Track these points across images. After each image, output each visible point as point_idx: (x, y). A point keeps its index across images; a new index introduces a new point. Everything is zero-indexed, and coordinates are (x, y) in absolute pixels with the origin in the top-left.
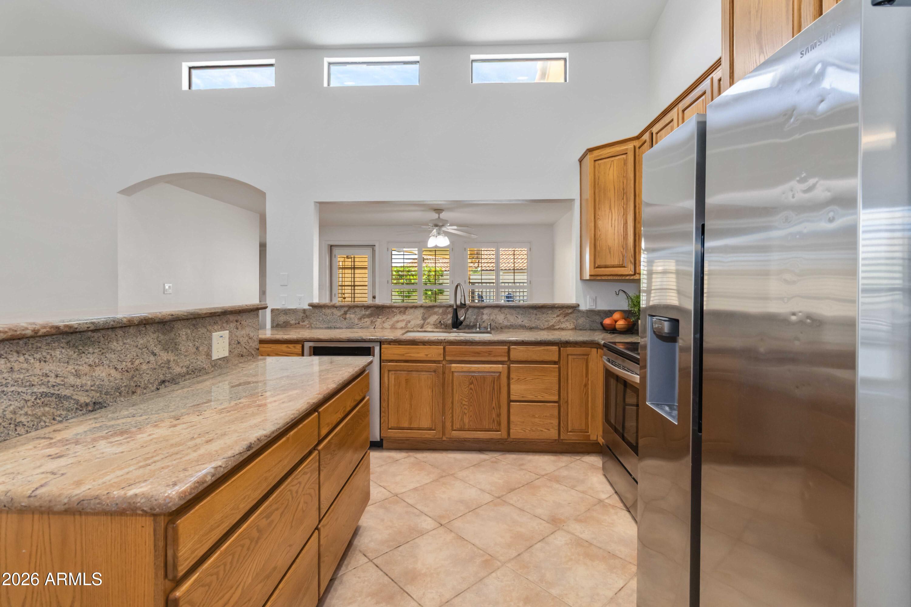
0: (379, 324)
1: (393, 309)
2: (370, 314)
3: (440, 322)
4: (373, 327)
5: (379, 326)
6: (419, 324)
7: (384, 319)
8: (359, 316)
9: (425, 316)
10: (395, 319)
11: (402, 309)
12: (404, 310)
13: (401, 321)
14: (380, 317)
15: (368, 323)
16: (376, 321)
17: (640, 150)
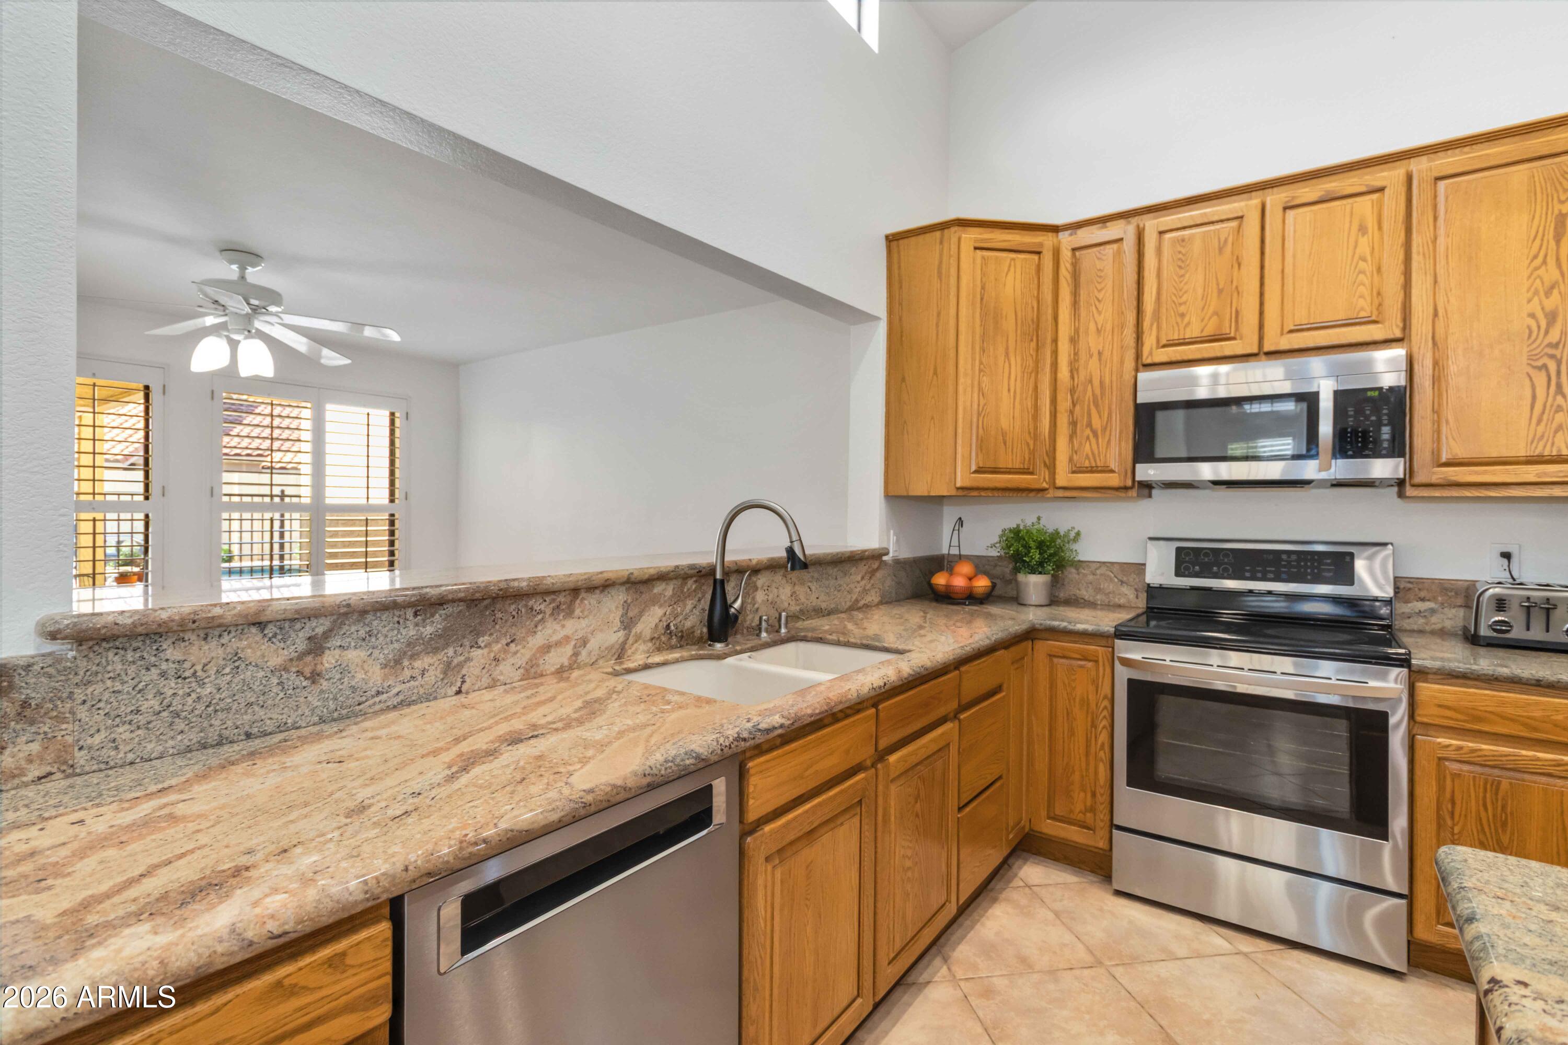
0: (477, 671)
1: (531, 603)
2: (440, 636)
3: (668, 626)
4: (455, 689)
5: (479, 678)
6: (612, 647)
7: (496, 647)
8: (390, 651)
9: (631, 614)
10: (537, 640)
11: (561, 598)
12: (569, 599)
13: (558, 644)
14: (482, 641)
15: (433, 675)
16: (468, 659)
17: (1077, 253)
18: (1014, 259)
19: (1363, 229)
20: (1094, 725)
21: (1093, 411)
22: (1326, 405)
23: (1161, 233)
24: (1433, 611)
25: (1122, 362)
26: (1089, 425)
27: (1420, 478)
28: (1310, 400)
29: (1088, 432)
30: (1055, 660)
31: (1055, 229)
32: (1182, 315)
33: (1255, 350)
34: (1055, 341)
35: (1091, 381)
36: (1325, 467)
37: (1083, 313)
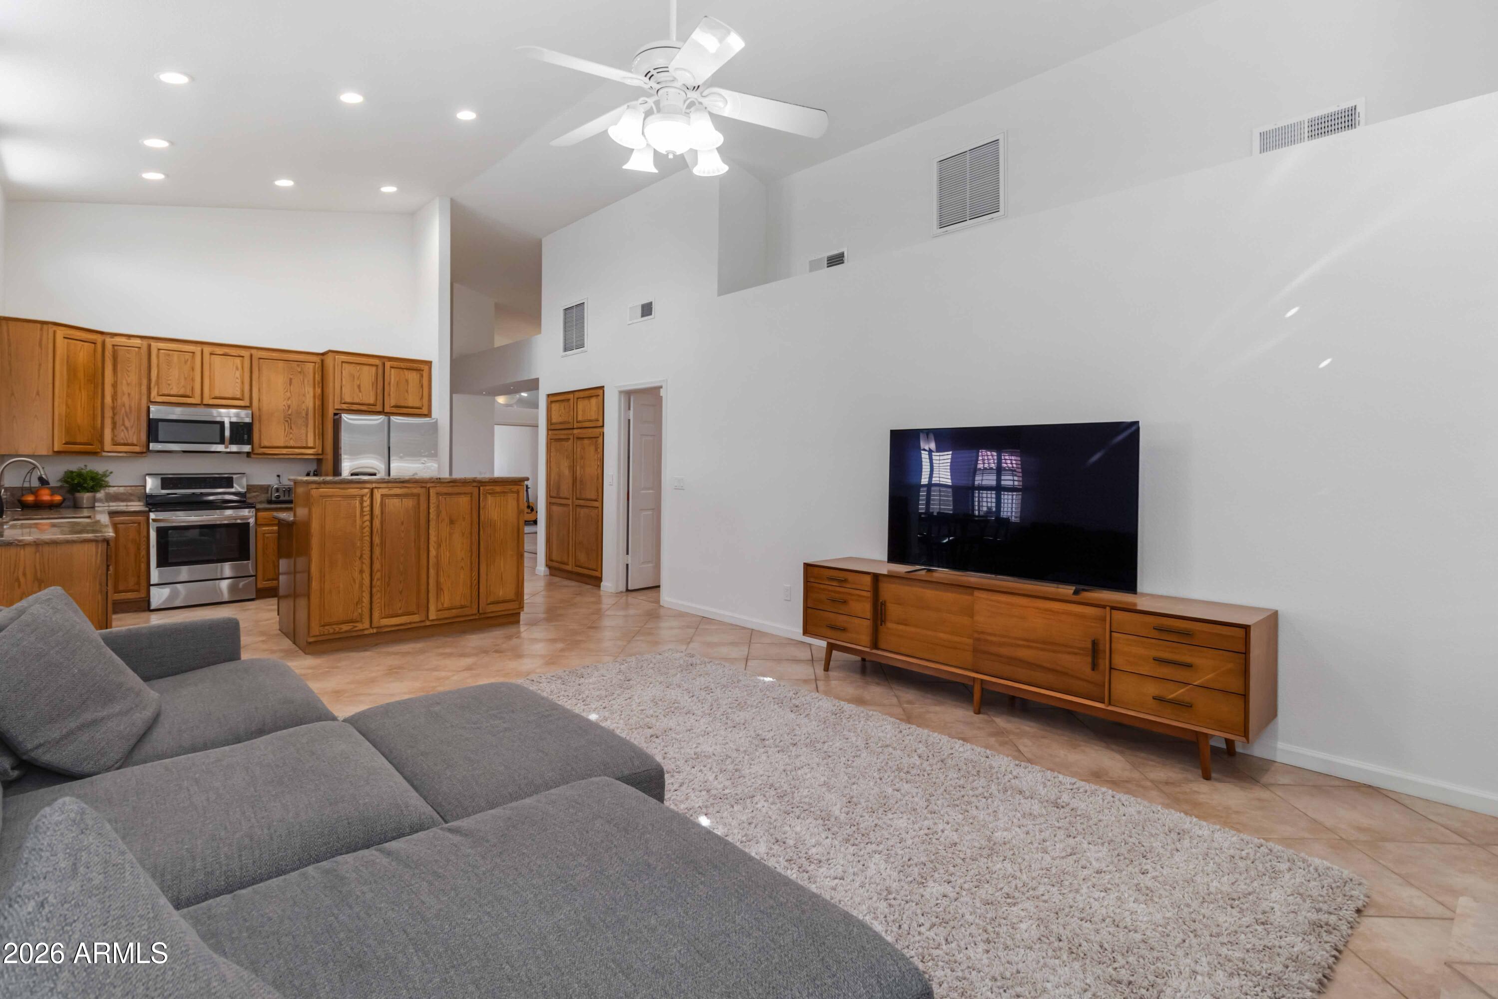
17: (116, 348)
18: (82, 345)
19: (237, 369)
20: (139, 549)
21: (126, 419)
22: (227, 425)
23: (159, 349)
24: (258, 494)
25: (140, 399)
26: (123, 424)
27: (256, 451)
28: (222, 424)
29: (123, 427)
30: (118, 526)
31: (102, 333)
32: (169, 385)
33: (199, 403)
34: (103, 384)
35: (124, 406)
36: (226, 447)
37: (119, 375)
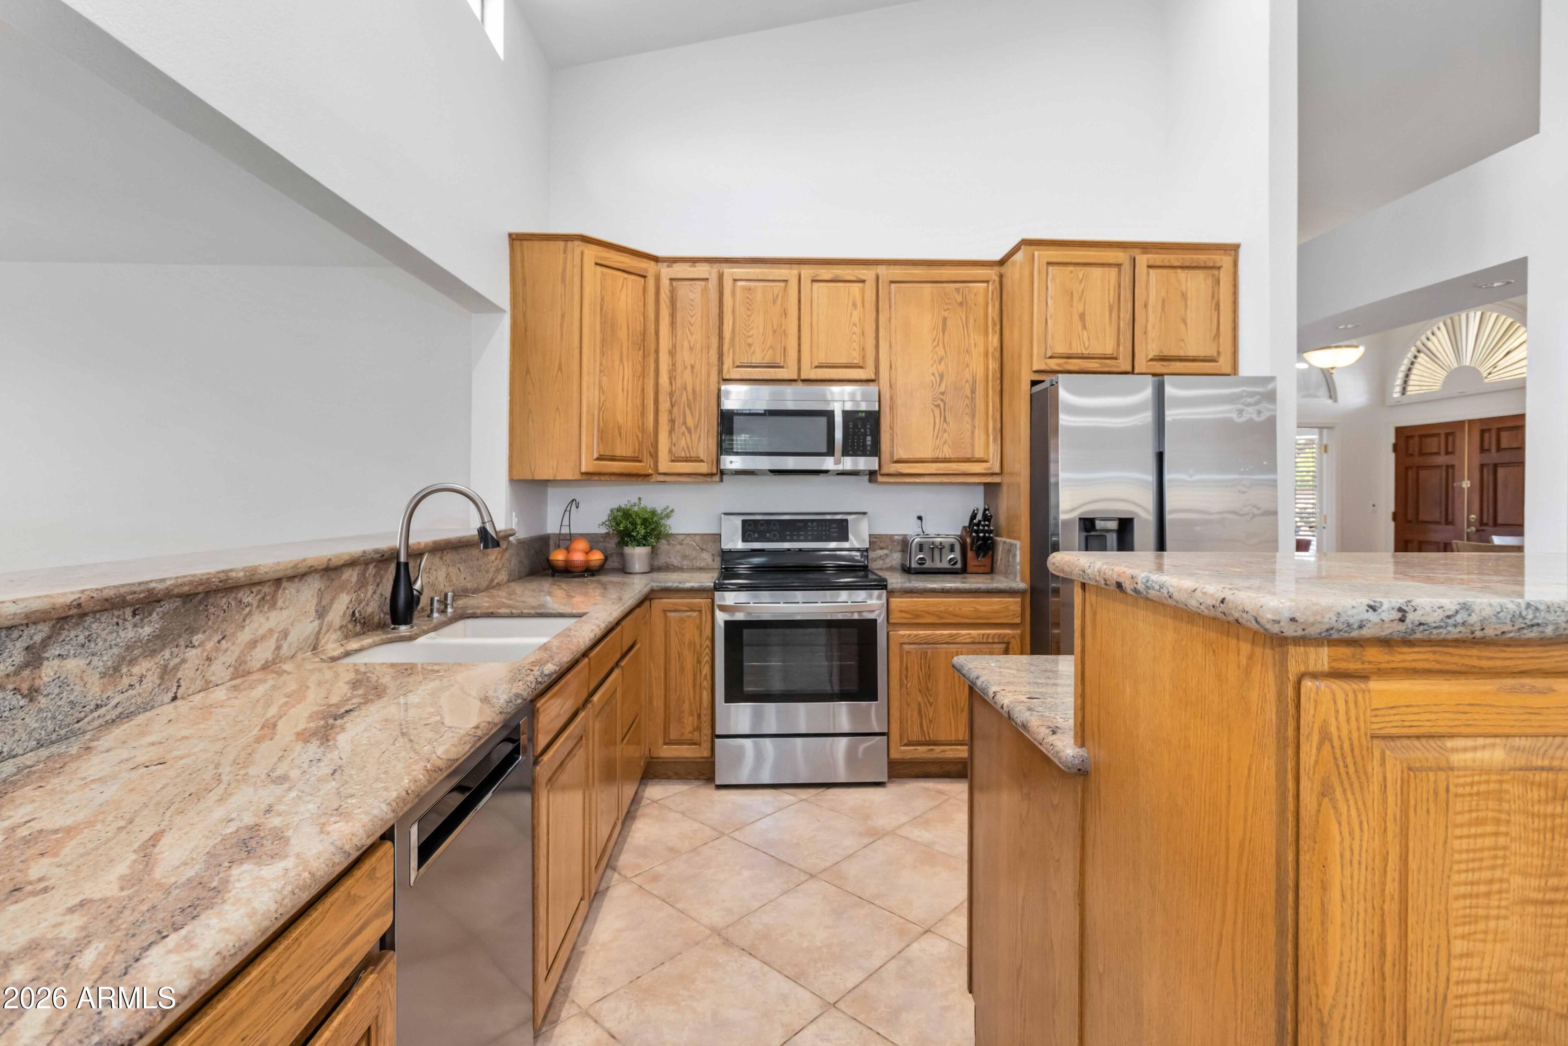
0: (191, 674)
1: (240, 595)
2: (157, 637)
3: (354, 613)
4: (171, 695)
5: (193, 680)
6: (308, 637)
7: (210, 645)
8: (108, 658)
9: (324, 603)
10: (245, 636)
11: (266, 589)
12: (273, 588)
13: (263, 638)
14: (197, 639)
15: (152, 679)
16: (184, 661)
17: (674, 283)
18: (625, 279)
19: (855, 305)
20: (699, 662)
21: (688, 411)
22: (838, 419)
23: (735, 280)
24: (887, 555)
25: (709, 375)
26: (685, 423)
27: (885, 470)
28: (830, 415)
29: (683, 429)
30: (669, 614)
31: (656, 259)
32: (750, 345)
33: (795, 377)
34: (657, 351)
35: (685, 389)
36: (837, 462)
37: (679, 333)
